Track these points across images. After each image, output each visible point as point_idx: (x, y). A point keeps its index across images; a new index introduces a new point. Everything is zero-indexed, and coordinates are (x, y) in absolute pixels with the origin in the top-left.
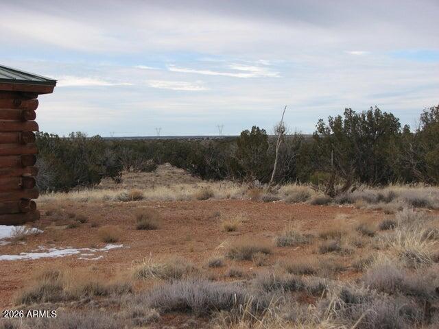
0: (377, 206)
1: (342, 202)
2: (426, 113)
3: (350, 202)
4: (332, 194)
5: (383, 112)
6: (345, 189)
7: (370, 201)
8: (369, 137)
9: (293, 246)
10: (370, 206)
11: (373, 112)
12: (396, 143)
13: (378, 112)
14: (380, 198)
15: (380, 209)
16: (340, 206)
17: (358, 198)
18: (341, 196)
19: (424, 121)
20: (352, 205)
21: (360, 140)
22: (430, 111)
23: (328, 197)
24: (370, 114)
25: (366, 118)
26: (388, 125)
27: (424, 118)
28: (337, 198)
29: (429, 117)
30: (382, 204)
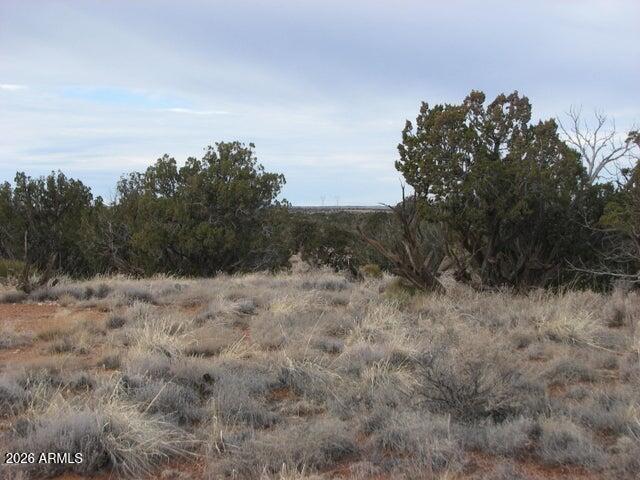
0: (88, 303)
1: (42, 299)
2: (124, 181)
3: (52, 299)
4: (26, 289)
5: (69, 178)
6: (44, 282)
7: (77, 296)
8: (50, 213)
9: (10, 348)
10: (79, 303)
11: (56, 177)
12: (89, 222)
13: (62, 178)
14: (90, 293)
15: (93, 307)
16: (40, 304)
17: (63, 293)
18: (40, 291)
19: (122, 191)
20: (55, 303)
21: (37, 217)
22: (129, 178)
23: (22, 292)
24: (51, 181)
25: (46, 187)
26: (75, 197)
27: (122, 188)
28: (34, 294)
29: (128, 186)
30: (94, 300)
